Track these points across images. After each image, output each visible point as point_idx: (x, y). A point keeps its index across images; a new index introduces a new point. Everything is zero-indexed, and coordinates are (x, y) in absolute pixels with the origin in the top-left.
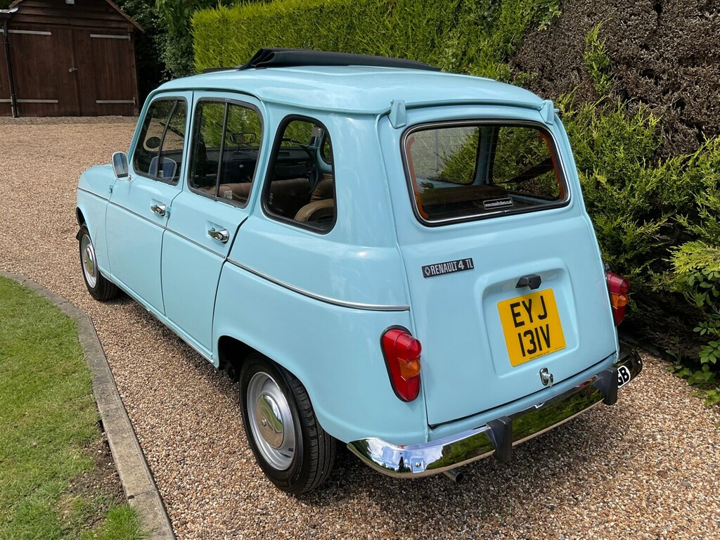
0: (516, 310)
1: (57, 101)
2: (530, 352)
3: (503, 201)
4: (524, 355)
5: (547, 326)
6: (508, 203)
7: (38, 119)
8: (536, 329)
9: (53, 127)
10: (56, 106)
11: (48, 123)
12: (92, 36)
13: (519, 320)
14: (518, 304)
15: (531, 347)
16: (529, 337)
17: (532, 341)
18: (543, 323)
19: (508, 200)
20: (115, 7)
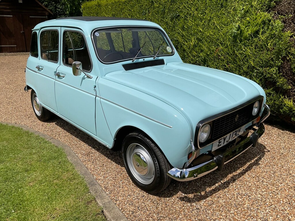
1: (16, 46)
7: (8, 54)
9: (15, 57)
10: (15, 48)
11: (13, 55)
12: (30, 17)
20: (40, 4)
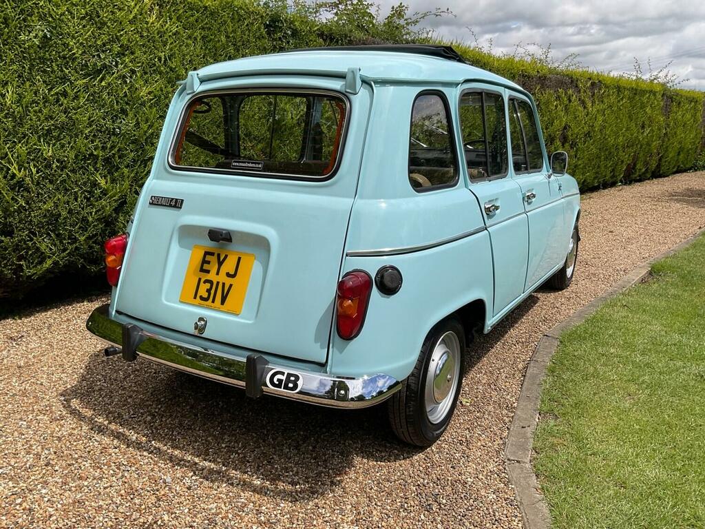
0: (208, 258)
2: (202, 298)
3: (252, 163)
4: (195, 298)
5: (231, 286)
6: (257, 166)
8: (218, 283)
13: (206, 267)
14: (212, 254)
15: (205, 295)
16: (208, 286)
17: (209, 291)
18: (228, 281)
19: (259, 164)
